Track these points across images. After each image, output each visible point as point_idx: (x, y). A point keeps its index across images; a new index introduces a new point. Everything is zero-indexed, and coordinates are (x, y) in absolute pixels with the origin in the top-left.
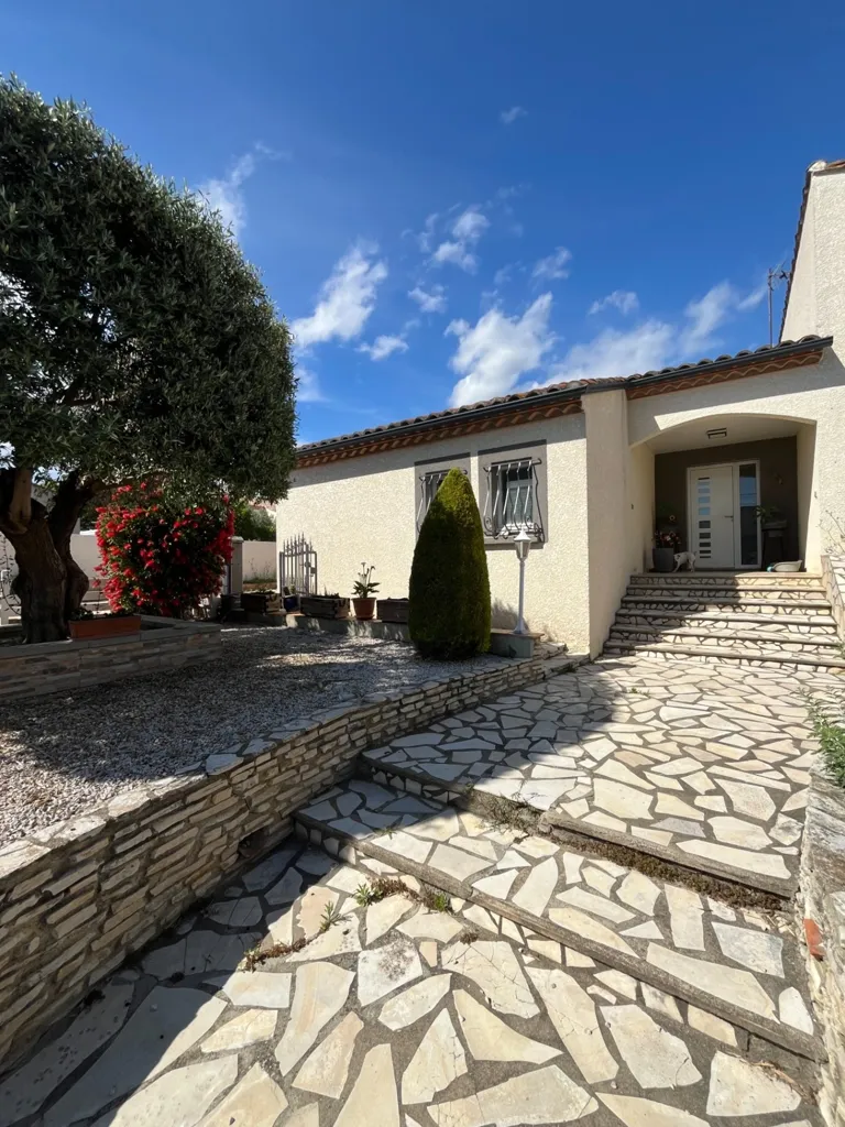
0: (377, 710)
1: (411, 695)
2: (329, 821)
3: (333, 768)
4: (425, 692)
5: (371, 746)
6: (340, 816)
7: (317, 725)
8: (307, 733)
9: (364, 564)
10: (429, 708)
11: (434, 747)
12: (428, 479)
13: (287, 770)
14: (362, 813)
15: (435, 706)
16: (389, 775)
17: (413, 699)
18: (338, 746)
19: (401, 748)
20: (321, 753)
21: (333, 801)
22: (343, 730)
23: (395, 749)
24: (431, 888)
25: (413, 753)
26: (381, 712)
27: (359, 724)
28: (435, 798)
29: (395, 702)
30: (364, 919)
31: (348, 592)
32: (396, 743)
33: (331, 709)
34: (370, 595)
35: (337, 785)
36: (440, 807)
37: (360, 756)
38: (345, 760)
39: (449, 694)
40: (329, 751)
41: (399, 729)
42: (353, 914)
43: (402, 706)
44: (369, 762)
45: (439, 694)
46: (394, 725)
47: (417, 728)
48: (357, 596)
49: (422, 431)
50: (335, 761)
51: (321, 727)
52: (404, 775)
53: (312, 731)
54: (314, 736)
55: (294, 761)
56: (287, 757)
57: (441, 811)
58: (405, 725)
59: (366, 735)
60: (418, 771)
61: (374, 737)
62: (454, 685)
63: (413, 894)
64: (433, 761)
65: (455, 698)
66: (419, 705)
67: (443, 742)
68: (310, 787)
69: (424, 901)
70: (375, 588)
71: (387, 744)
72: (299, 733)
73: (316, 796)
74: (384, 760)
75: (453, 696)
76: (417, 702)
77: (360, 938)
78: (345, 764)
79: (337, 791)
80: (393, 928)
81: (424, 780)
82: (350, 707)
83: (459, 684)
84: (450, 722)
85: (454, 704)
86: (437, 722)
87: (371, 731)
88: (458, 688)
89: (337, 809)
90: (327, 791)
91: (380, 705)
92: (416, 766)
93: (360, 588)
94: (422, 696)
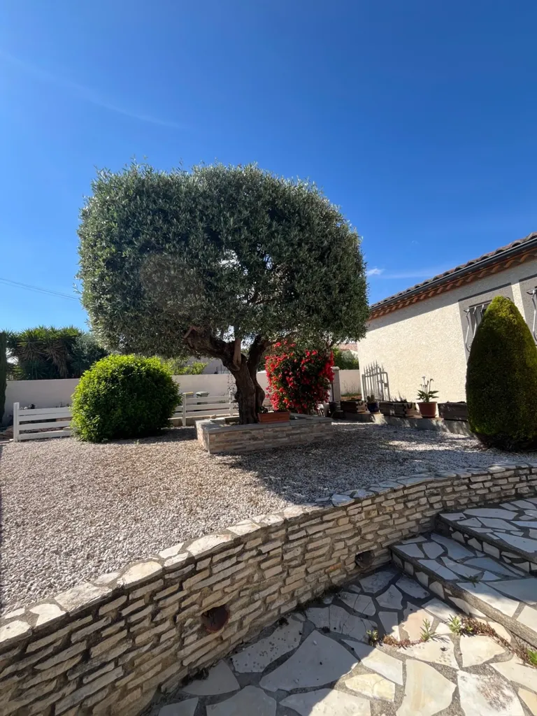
0: (449, 483)
1: (478, 475)
2: (419, 559)
3: (417, 521)
4: (492, 474)
5: (446, 510)
6: (427, 558)
7: (402, 486)
8: (395, 491)
9: (424, 378)
10: (498, 489)
11: (508, 521)
12: (471, 310)
13: (384, 514)
14: (445, 559)
15: (504, 487)
16: (466, 536)
17: (481, 479)
18: (419, 505)
19: (476, 517)
20: (406, 507)
21: (420, 545)
22: (422, 494)
23: (469, 517)
24: (523, 643)
25: (486, 522)
26: (452, 485)
27: (435, 492)
28: (515, 564)
29: (464, 479)
30: (458, 644)
31: (413, 398)
32: (468, 512)
33: (411, 478)
34: (431, 400)
35: (422, 534)
36: (523, 574)
37: (438, 516)
38: (426, 517)
39: (517, 479)
40: (412, 507)
41: (471, 502)
42: (448, 637)
43: (471, 483)
44: (446, 522)
45: (507, 478)
46: (465, 497)
47: (486, 503)
48: (421, 401)
49: (462, 276)
50: (418, 516)
51: (405, 488)
52: (481, 539)
53: (399, 490)
54: (400, 493)
55: (388, 509)
56: (382, 505)
57: (524, 577)
58: (476, 499)
59: (441, 501)
60: (495, 538)
61: (449, 504)
62: (521, 472)
63: (504, 642)
64: (508, 532)
65: (525, 484)
66: (487, 485)
67: (516, 519)
68: (400, 530)
69: (517, 651)
70: (435, 395)
71: (462, 511)
72: (389, 490)
73: (406, 539)
74: (460, 523)
75: (521, 481)
76: (485, 481)
77: (457, 659)
78: (427, 520)
79: (421, 539)
80: (487, 662)
81: (502, 547)
82: (425, 477)
83: (527, 472)
84: (521, 504)
85: (524, 488)
86: (507, 502)
87: (445, 498)
88: (526, 475)
89: (424, 552)
90: (414, 537)
91: (452, 479)
92: (492, 533)
93: (422, 395)
94: (489, 477)
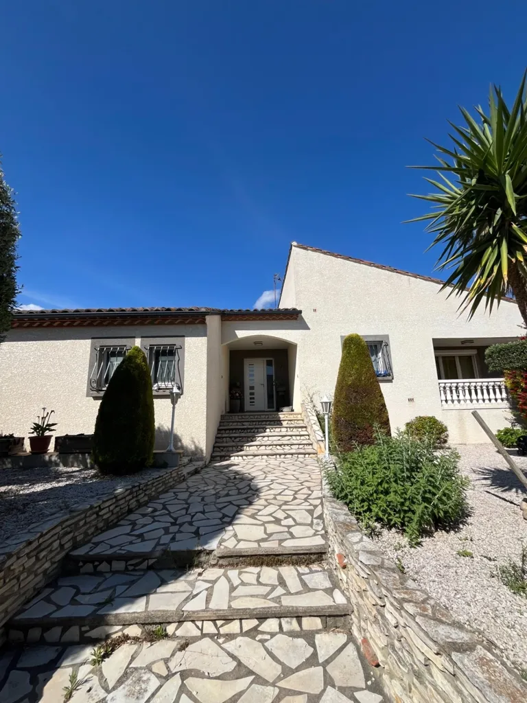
0: (83, 516)
1: (107, 501)
2: (51, 614)
3: (45, 572)
4: (116, 497)
5: (75, 547)
6: (59, 607)
7: (39, 534)
8: (30, 543)
9: (44, 409)
10: (118, 509)
11: (128, 534)
12: (102, 350)
13: (10, 580)
14: (78, 598)
15: (122, 507)
16: (96, 563)
17: (107, 504)
18: (51, 551)
19: (103, 542)
20: (38, 559)
21: (48, 600)
22: (56, 537)
23: (97, 544)
24: (150, 627)
25: (113, 542)
26: (86, 517)
27: (68, 529)
28: (137, 568)
29: (96, 507)
30: (101, 673)
31: (24, 432)
32: (95, 540)
33: (45, 522)
34: (47, 433)
35: (47, 586)
36: (142, 573)
37: (67, 555)
38: (55, 563)
39: (130, 497)
40: (43, 557)
41: (97, 529)
42: (91, 675)
43: (101, 509)
44: (76, 560)
45: (125, 498)
46: (93, 526)
47: (110, 525)
48: (35, 434)
50: (47, 565)
51: (42, 536)
52: (109, 559)
53: (35, 540)
54: (35, 545)
55: (17, 571)
56: (12, 568)
57: (143, 575)
58: (101, 525)
59: (72, 538)
60: (123, 552)
61: (79, 539)
62: (134, 490)
63: (136, 639)
64: (131, 543)
65: (135, 499)
66: (111, 508)
67: (132, 530)
68: (24, 594)
69: (145, 639)
70: (52, 428)
71: (89, 541)
72: (24, 544)
73: (28, 601)
74: (91, 553)
75: (133, 498)
76: (111, 505)
77: (103, 688)
78: (55, 565)
79: (48, 591)
80: (127, 667)
81: (127, 558)
82: (61, 517)
83: (137, 488)
84: (132, 517)
85: (133, 503)
86: (122, 519)
87: (76, 534)
88: (136, 491)
89: (55, 604)
90: (39, 593)
91: (85, 511)
92: (120, 549)
93: (37, 428)
94: (114, 500)
